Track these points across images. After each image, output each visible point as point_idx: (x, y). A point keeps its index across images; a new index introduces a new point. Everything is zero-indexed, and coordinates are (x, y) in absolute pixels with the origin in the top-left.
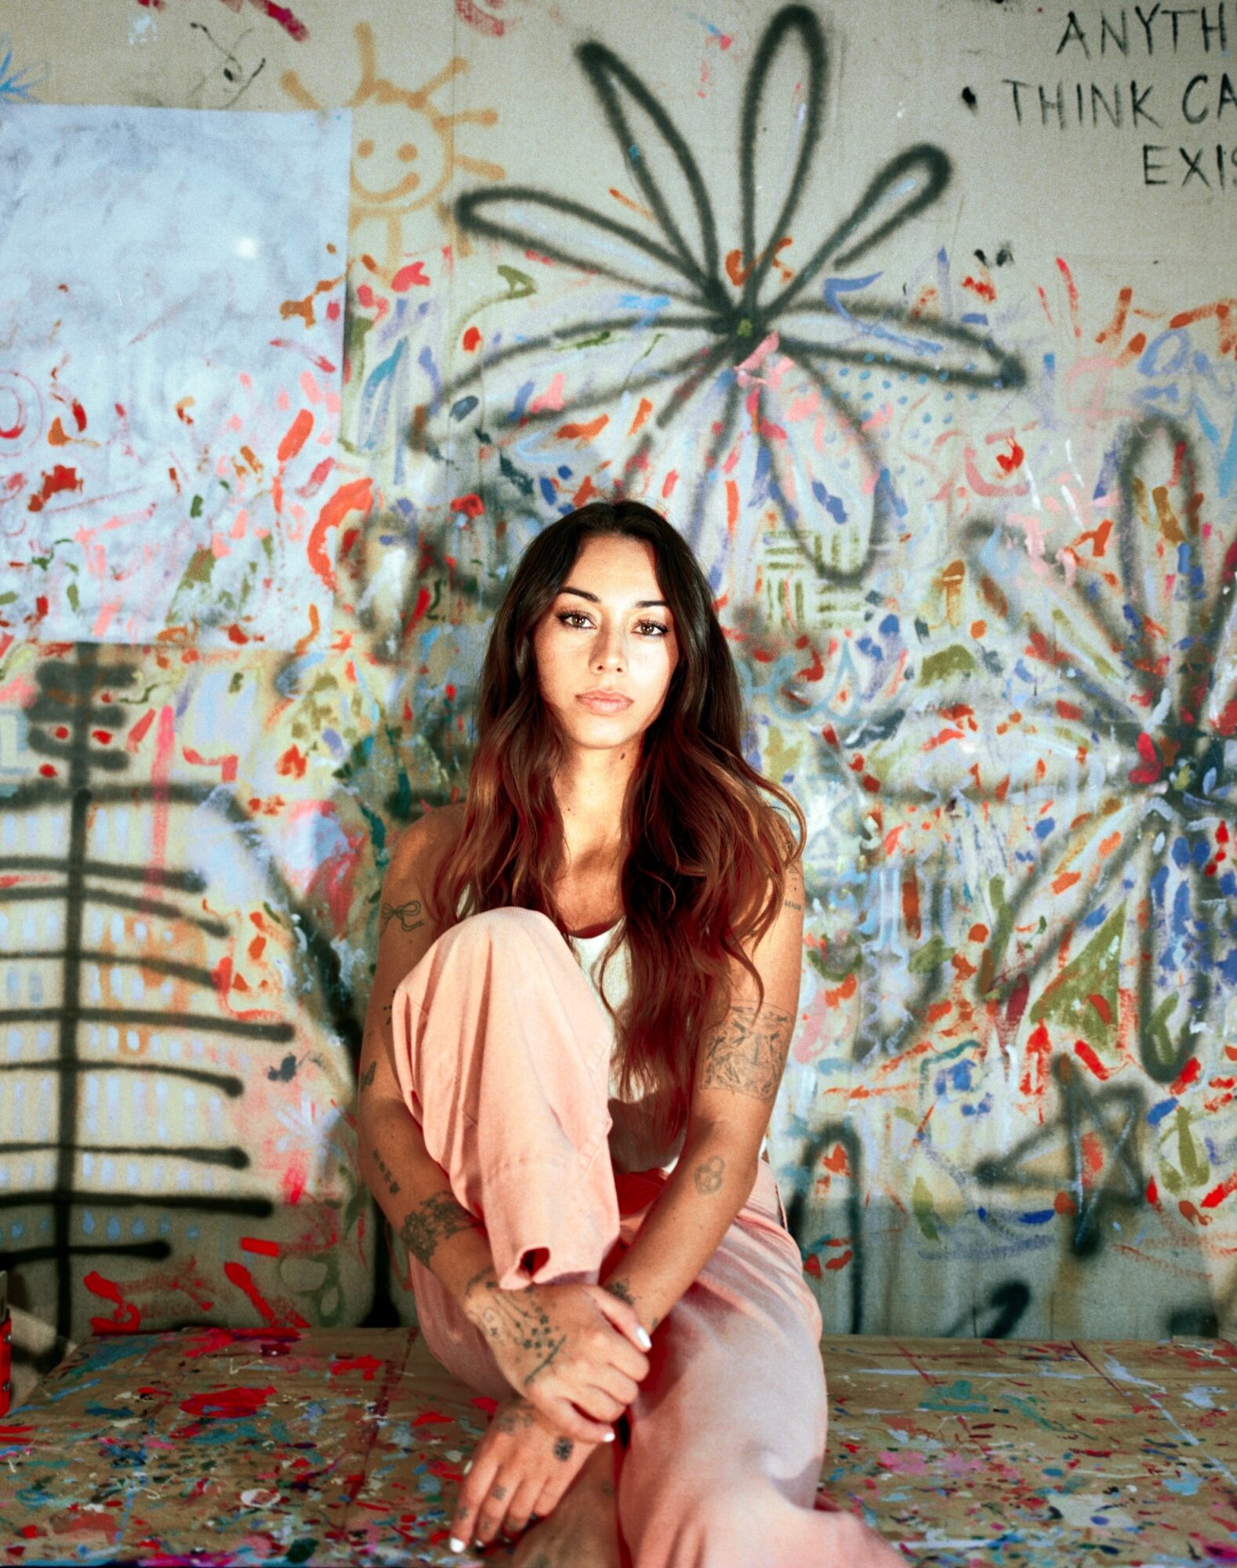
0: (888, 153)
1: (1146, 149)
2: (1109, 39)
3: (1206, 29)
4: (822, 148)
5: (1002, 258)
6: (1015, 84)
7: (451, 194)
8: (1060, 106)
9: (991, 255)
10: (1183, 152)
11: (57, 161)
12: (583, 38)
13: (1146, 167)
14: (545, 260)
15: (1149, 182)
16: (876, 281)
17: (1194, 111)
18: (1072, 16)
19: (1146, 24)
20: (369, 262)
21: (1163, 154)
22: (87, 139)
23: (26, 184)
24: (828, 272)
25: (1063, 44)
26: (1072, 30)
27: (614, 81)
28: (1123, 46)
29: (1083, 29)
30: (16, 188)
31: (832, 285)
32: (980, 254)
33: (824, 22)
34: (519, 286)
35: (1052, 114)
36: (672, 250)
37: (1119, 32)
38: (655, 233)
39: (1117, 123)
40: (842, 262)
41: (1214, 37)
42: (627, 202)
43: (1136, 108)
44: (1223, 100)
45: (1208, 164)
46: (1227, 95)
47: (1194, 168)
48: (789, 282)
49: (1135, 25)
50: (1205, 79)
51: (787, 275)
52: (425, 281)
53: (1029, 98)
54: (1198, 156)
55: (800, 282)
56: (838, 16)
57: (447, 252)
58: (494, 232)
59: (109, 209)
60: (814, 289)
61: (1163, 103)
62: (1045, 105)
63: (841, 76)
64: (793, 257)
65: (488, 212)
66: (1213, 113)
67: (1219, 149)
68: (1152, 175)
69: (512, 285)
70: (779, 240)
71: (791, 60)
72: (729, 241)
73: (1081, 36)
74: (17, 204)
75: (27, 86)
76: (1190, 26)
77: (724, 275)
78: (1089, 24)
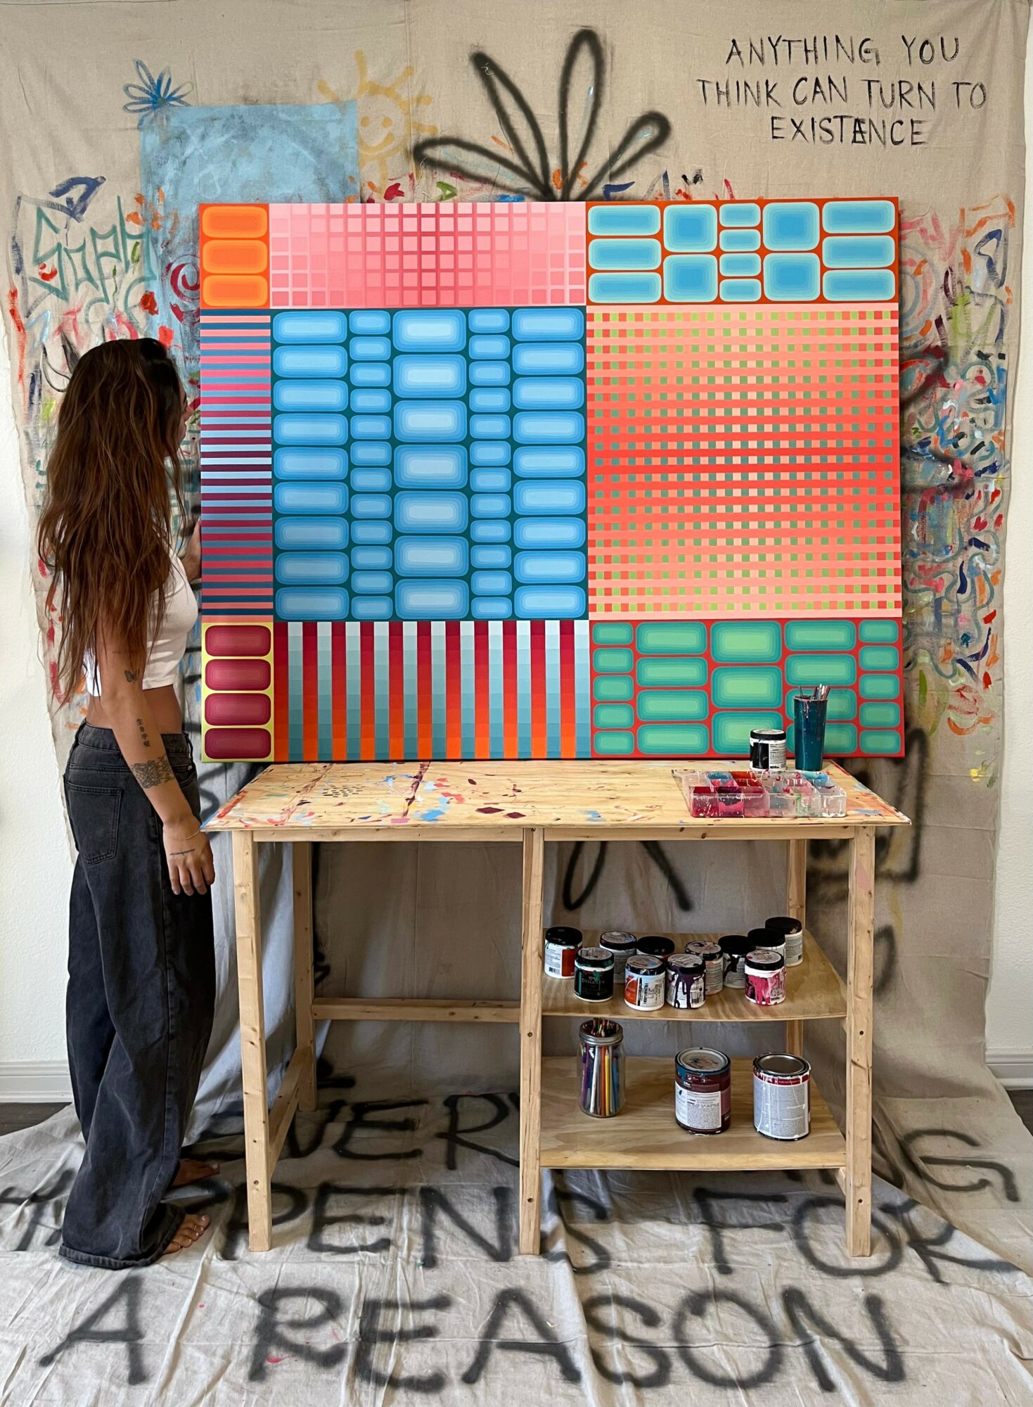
0: (636, 114)
1: (773, 118)
2: (754, 54)
3: (806, 51)
4: (602, 111)
5: (697, 179)
6: (703, 82)
7: (411, 144)
8: (727, 93)
9: (690, 178)
10: (793, 121)
11: (203, 137)
12: (475, 50)
13: (773, 129)
14: (460, 178)
15: (774, 137)
16: (631, 187)
17: (800, 98)
18: (734, 41)
19: (774, 47)
20: (371, 185)
21: (782, 121)
22: (218, 124)
23: (188, 151)
24: (606, 181)
25: (729, 58)
26: (735, 50)
27: (492, 74)
28: (761, 59)
29: (740, 49)
30: (183, 154)
31: (608, 188)
32: (684, 177)
33: (601, 39)
34: (448, 192)
35: (723, 97)
36: (525, 169)
37: (759, 52)
38: (516, 160)
39: (758, 103)
40: (612, 177)
41: (811, 55)
42: (502, 144)
43: (768, 95)
44: (816, 92)
45: (806, 128)
46: (818, 89)
47: (799, 130)
48: (585, 186)
49: (768, 48)
50: (806, 79)
51: (585, 183)
52: (401, 194)
53: (711, 90)
54: (801, 124)
55: (592, 186)
56: (609, 35)
57: (411, 176)
58: (434, 164)
59: (234, 164)
60: (599, 191)
61: (783, 93)
62: (719, 93)
63: (612, 70)
64: (588, 173)
65: (429, 152)
66: (810, 98)
67: (813, 119)
68: (776, 133)
69: (444, 192)
70: (580, 163)
71: (585, 61)
72: (554, 163)
73: (739, 53)
74: (184, 163)
75: (182, 96)
76: (798, 49)
77: (552, 183)
78: (743, 46)
